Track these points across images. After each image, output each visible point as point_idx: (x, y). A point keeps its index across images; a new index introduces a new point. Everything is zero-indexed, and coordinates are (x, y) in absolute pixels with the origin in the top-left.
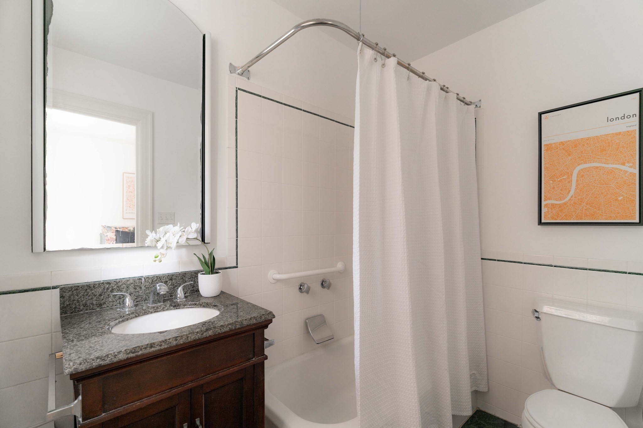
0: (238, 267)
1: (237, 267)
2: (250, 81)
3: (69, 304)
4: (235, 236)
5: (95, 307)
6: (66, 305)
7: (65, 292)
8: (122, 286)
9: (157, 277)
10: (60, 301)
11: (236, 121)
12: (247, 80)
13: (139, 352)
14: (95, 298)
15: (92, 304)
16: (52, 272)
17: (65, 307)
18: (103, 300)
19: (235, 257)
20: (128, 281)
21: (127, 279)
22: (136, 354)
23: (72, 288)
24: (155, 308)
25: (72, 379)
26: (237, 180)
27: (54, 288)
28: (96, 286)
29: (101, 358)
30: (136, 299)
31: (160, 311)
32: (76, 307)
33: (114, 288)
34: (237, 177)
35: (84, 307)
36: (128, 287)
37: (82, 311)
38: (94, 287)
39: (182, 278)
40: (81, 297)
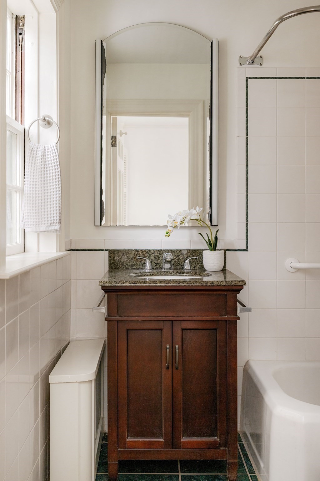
0: (249, 250)
1: (247, 251)
2: (262, 66)
3: (114, 262)
4: (245, 221)
5: (128, 267)
6: (112, 263)
7: (111, 254)
8: (146, 254)
9: (171, 250)
10: (109, 259)
11: (247, 109)
12: (259, 66)
13: (136, 284)
14: (128, 261)
15: (127, 264)
16: (105, 240)
17: (112, 264)
18: (133, 262)
19: (245, 240)
20: (150, 251)
21: (150, 250)
22: (135, 284)
23: (115, 251)
24: (165, 272)
25: (103, 289)
26: (247, 167)
27: (106, 250)
28: (129, 252)
29: (116, 282)
30: (156, 265)
31: (168, 275)
32: (117, 265)
33: (140, 255)
34: (247, 163)
35: (122, 265)
36: (150, 256)
37: (121, 268)
38: (128, 252)
39: (192, 254)
40: (120, 258)
